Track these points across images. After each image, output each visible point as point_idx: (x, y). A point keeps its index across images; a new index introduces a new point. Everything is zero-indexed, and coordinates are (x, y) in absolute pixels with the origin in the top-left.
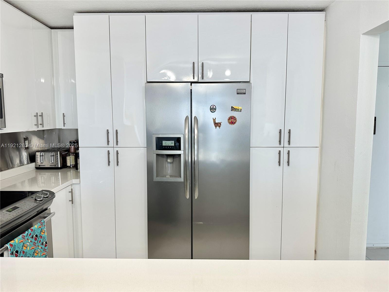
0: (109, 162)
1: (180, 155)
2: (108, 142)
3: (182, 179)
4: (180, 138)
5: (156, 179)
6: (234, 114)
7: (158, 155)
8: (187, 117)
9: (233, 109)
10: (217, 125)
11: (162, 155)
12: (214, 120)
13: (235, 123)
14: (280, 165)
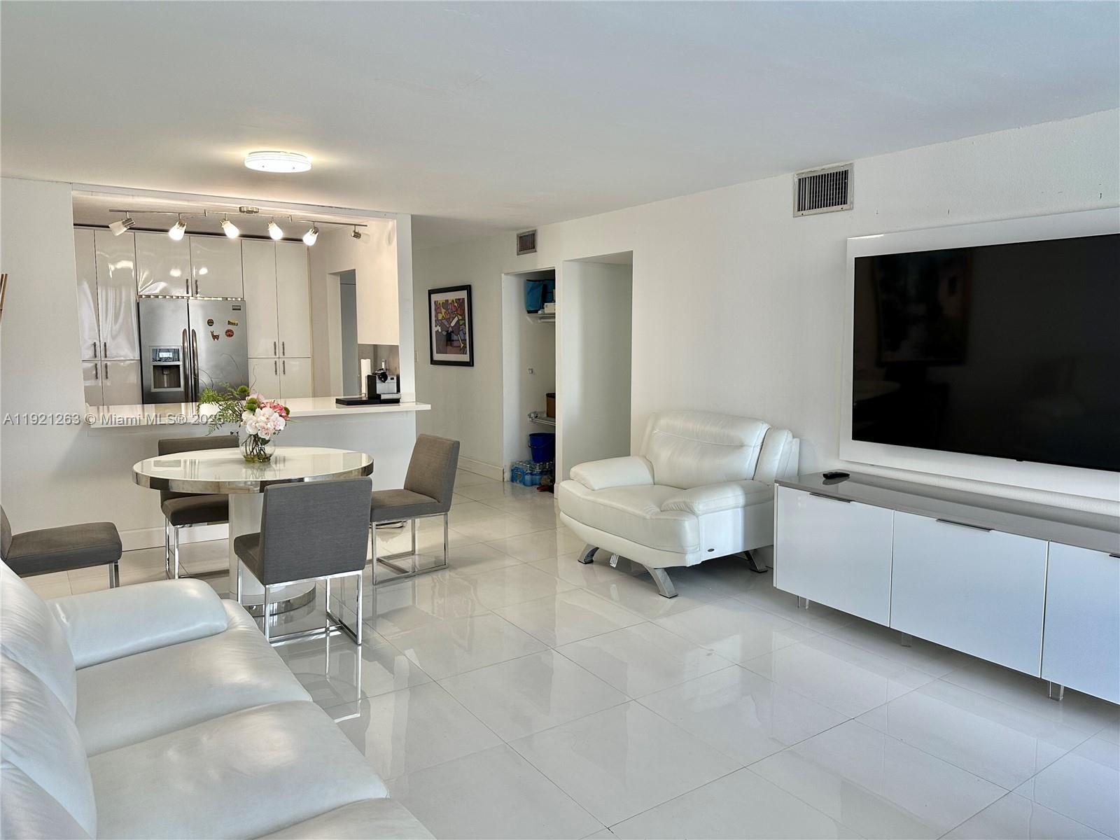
0: (97, 375)
1: (178, 366)
2: (95, 355)
3: (182, 389)
4: (178, 350)
5: (151, 390)
6: (231, 327)
7: (155, 367)
8: (185, 330)
9: (229, 323)
10: (215, 337)
11: (160, 366)
12: (212, 333)
13: (232, 336)
14: (276, 374)
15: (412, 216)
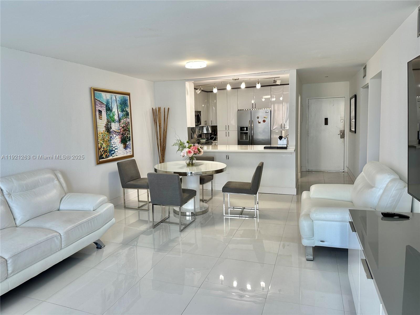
0: (226, 135)
1: (247, 133)
2: (226, 129)
3: (248, 140)
4: (248, 127)
5: (240, 140)
6: (265, 119)
7: (241, 133)
8: (250, 120)
9: (264, 117)
10: (259, 123)
11: (243, 133)
12: (258, 121)
15: (296, 70)
